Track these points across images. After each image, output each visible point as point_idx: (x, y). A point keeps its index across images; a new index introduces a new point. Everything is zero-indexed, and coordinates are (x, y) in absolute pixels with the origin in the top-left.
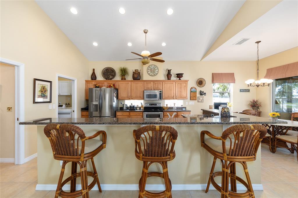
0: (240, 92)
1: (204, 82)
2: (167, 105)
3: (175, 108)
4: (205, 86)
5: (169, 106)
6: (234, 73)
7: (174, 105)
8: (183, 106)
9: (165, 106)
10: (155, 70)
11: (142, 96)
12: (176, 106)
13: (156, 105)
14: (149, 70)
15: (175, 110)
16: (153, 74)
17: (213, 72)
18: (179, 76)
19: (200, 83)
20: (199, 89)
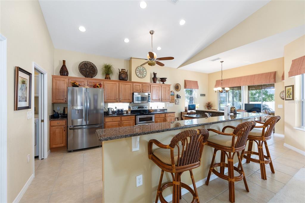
0: (201, 96)
1: (179, 87)
2: (151, 108)
3: (159, 110)
4: (180, 91)
5: (153, 108)
6: (197, 81)
7: (158, 107)
8: (164, 108)
9: (150, 109)
10: (144, 72)
11: (131, 98)
12: (159, 108)
13: (143, 108)
14: (138, 72)
15: (159, 112)
16: (141, 76)
17: (185, 79)
18: (163, 80)
19: (177, 87)
20: (176, 93)
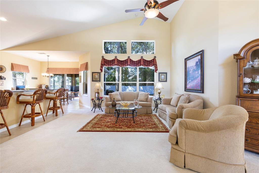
0: (32, 79)
1: (4, 69)
4: (5, 73)
6: (28, 66)
17: (12, 63)
19: (0, 69)
